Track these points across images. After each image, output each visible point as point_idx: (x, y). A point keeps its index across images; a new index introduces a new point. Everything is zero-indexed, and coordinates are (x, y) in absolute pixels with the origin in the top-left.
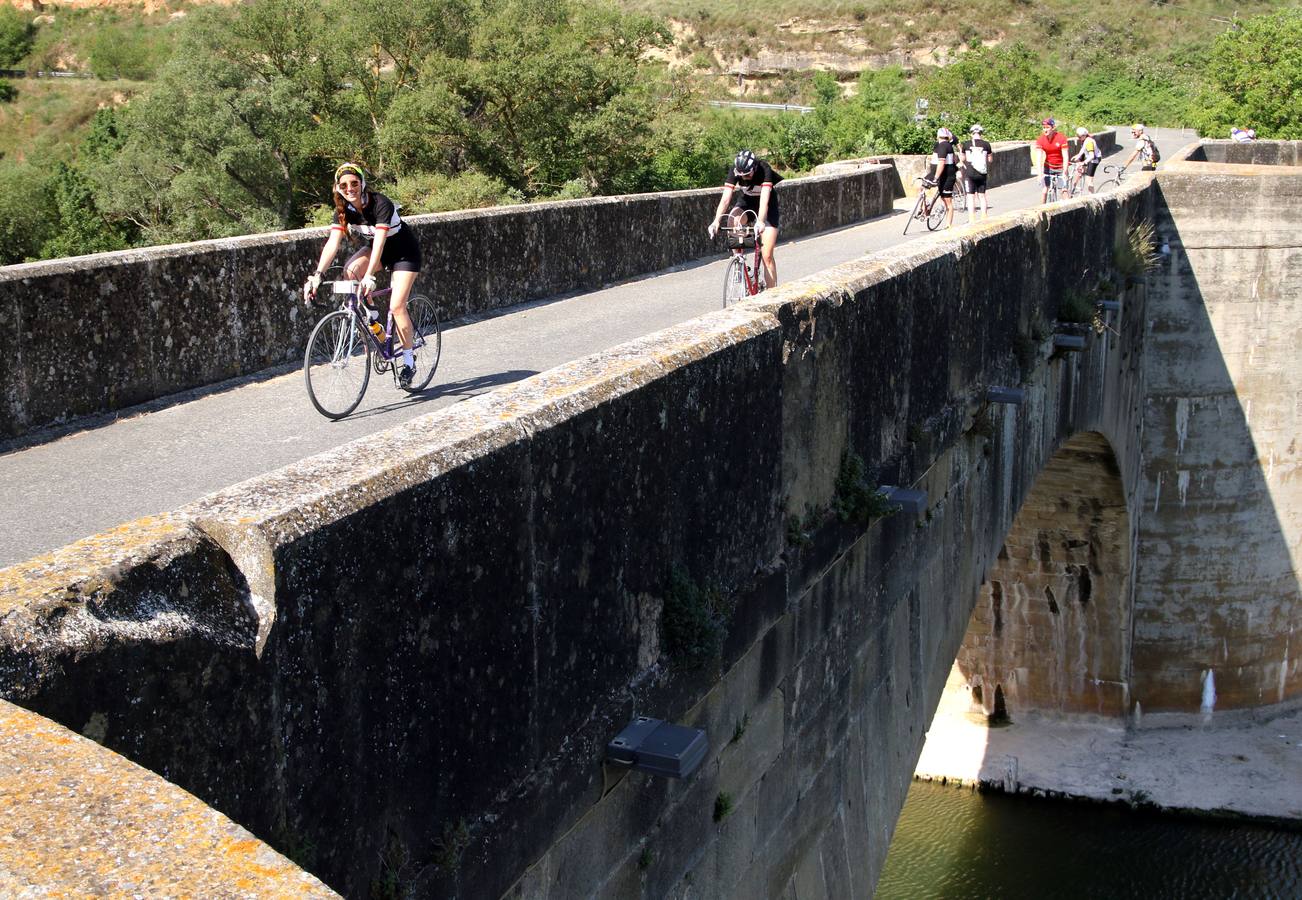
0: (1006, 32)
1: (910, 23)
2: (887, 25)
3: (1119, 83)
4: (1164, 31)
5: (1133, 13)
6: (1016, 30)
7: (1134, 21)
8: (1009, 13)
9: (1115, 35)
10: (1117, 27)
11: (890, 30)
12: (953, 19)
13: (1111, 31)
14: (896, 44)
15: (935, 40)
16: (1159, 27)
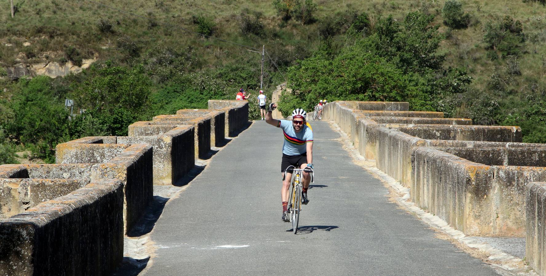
0: (99, 53)
1: (27, 44)
2: (10, 45)
3: (188, 92)
4: (211, 57)
5: (189, 43)
6: (106, 53)
7: (191, 48)
8: (100, 39)
9: (180, 58)
10: (179, 52)
11: (12, 49)
12: (60, 42)
13: (177, 55)
14: (18, 60)
15: (47, 57)
16: (208, 53)
